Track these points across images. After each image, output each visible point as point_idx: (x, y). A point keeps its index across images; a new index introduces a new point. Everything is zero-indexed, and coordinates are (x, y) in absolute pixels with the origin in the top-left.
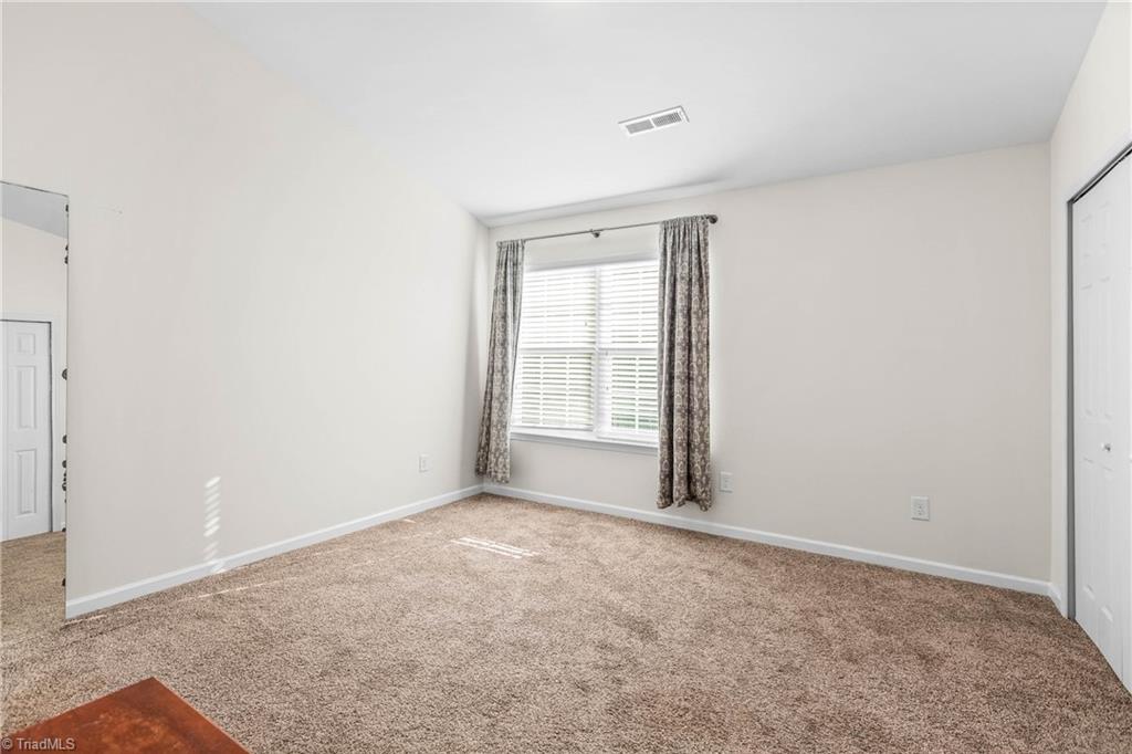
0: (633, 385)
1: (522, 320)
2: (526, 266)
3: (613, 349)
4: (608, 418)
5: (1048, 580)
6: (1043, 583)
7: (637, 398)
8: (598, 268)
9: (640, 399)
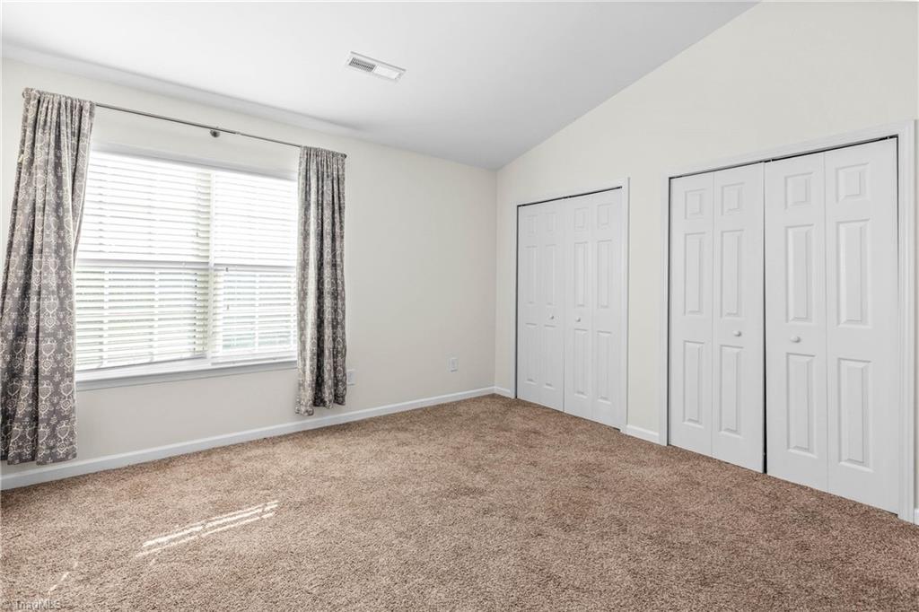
0: (252, 302)
1: (85, 218)
2: (92, 141)
3: (234, 265)
4: (220, 341)
5: (493, 385)
6: (491, 388)
7: (257, 315)
8: (214, 173)
9: (260, 317)
